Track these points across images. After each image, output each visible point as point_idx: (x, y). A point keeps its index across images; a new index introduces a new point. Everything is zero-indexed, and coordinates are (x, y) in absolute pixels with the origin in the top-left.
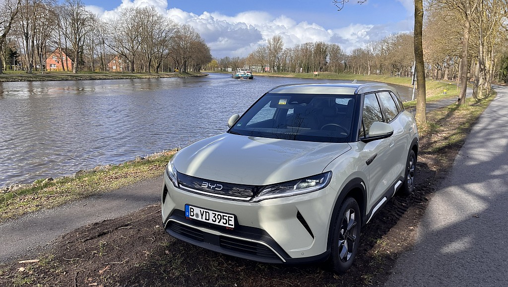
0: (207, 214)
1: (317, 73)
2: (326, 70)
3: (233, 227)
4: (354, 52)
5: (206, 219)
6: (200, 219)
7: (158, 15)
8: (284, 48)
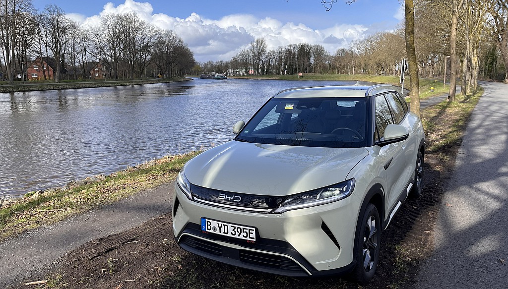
0: (226, 227)
1: (301, 74)
2: (310, 71)
3: (255, 240)
4: (338, 52)
5: (224, 233)
6: (217, 232)
7: (140, 21)
8: (268, 50)
